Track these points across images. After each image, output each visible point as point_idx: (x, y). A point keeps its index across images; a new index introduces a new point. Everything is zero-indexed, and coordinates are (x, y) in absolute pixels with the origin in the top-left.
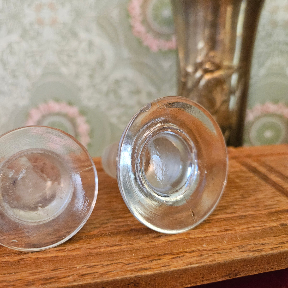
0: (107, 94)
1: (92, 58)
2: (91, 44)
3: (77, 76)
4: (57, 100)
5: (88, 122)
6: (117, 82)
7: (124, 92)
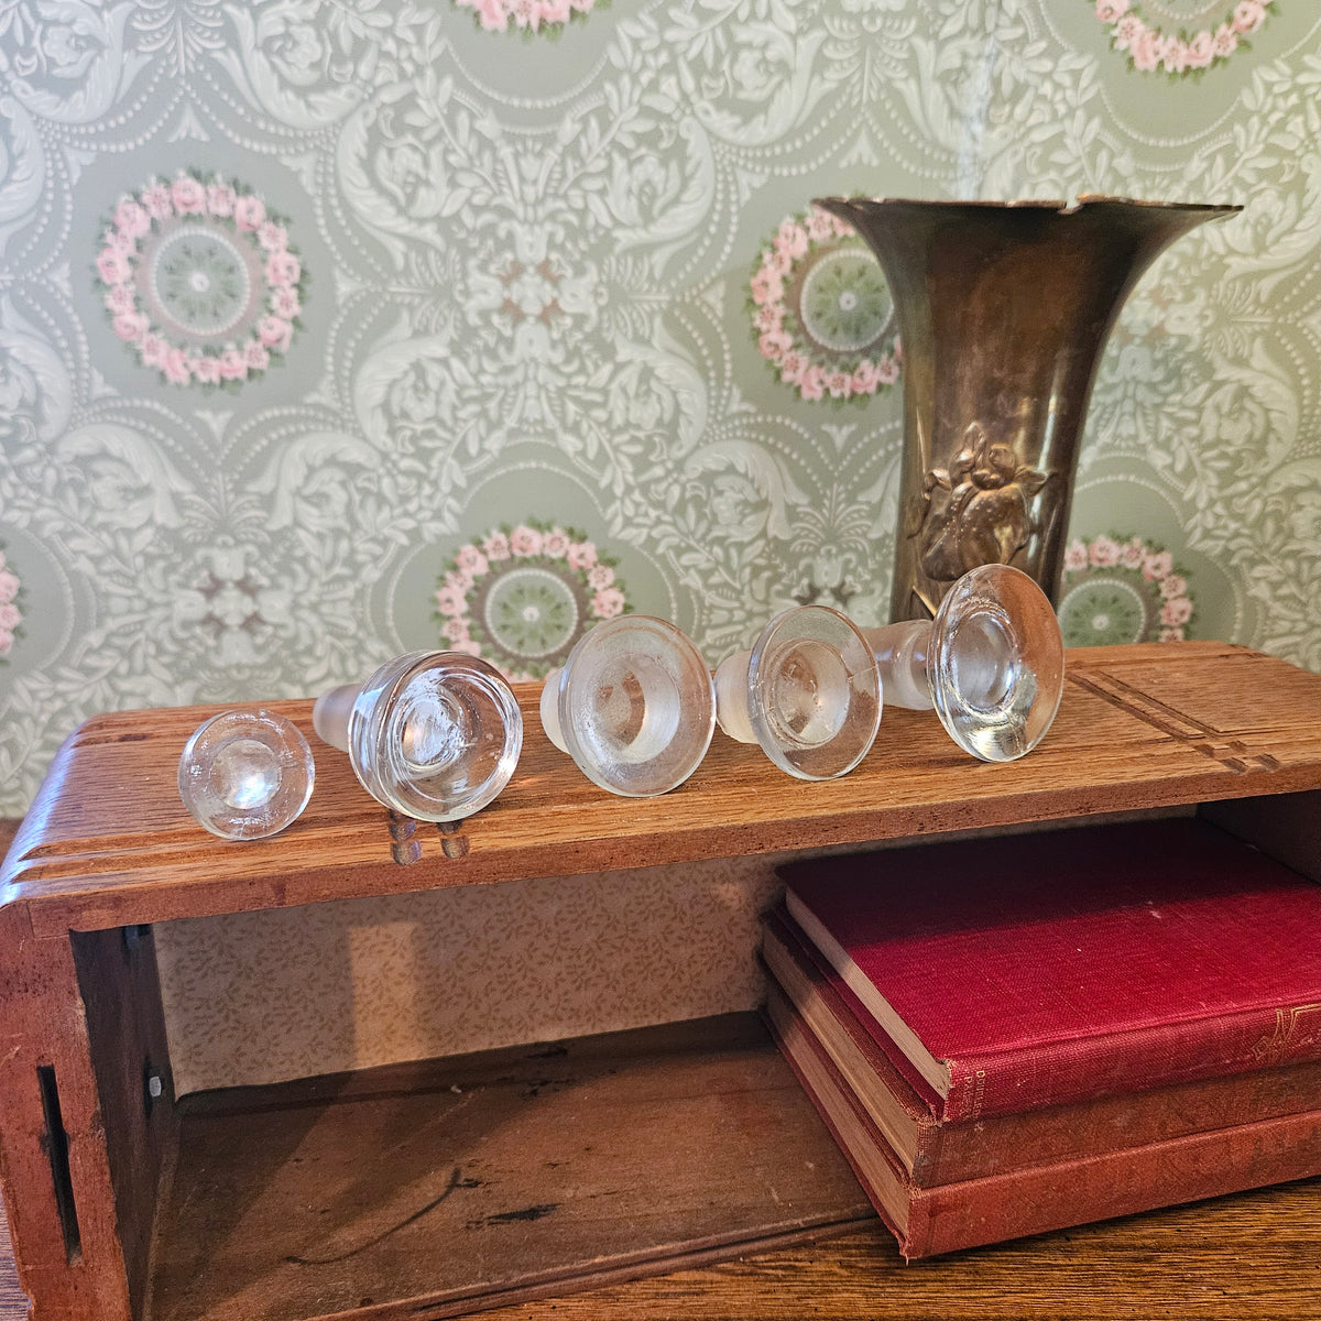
0: (680, 509)
1: (647, 415)
2: (647, 373)
3: (602, 460)
4: (541, 527)
5: (620, 585)
6: (708, 478)
7: (724, 506)
